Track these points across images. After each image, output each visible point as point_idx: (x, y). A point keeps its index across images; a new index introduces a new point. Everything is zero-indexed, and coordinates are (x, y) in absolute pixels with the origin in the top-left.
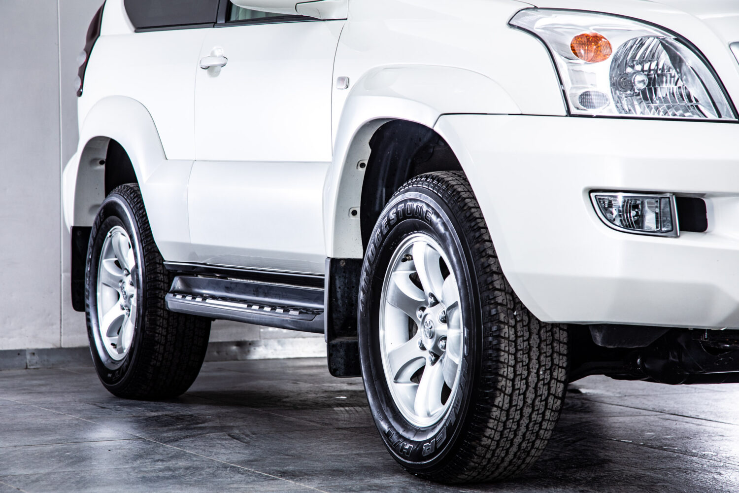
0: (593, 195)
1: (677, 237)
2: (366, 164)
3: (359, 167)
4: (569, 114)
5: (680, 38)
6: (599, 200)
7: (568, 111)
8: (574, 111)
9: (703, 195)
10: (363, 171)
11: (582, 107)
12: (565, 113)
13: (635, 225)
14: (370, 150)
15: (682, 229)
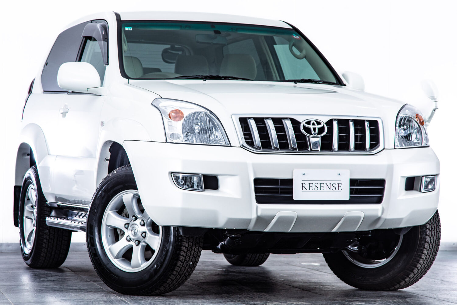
0: (172, 174)
1: (203, 191)
2: (109, 159)
3: (106, 160)
4: (167, 142)
5: (211, 112)
6: (174, 176)
7: (166, 141)
8: (168, 141)
9: (217, 175)
10: (108, 162)
11: (171, 139)
12: (165, 142)
13: (191, 187)
14: (110, 154)
15: (206, 188)
